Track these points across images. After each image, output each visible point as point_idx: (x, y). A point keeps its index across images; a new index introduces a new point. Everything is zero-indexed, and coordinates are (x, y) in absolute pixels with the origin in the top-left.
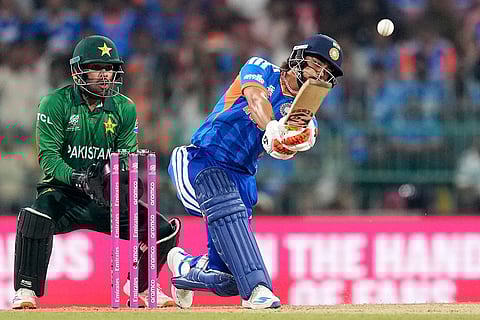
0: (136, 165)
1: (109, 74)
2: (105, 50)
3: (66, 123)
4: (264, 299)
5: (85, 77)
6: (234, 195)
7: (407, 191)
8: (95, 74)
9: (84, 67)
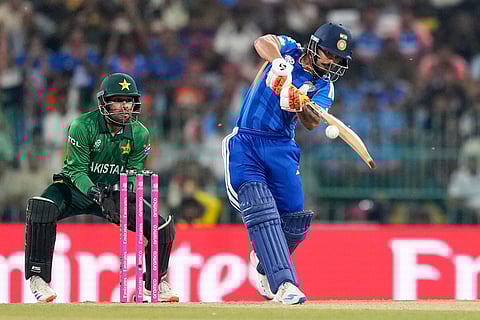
0: (141, 184)
1: (129, 105)
2: (125, 85)
3: (91, 145)
4: (292, 297)
5: (108, 108)
6: (269, 205)
7: (366, 206)
8: (117, 106)
9: (108, 99)
